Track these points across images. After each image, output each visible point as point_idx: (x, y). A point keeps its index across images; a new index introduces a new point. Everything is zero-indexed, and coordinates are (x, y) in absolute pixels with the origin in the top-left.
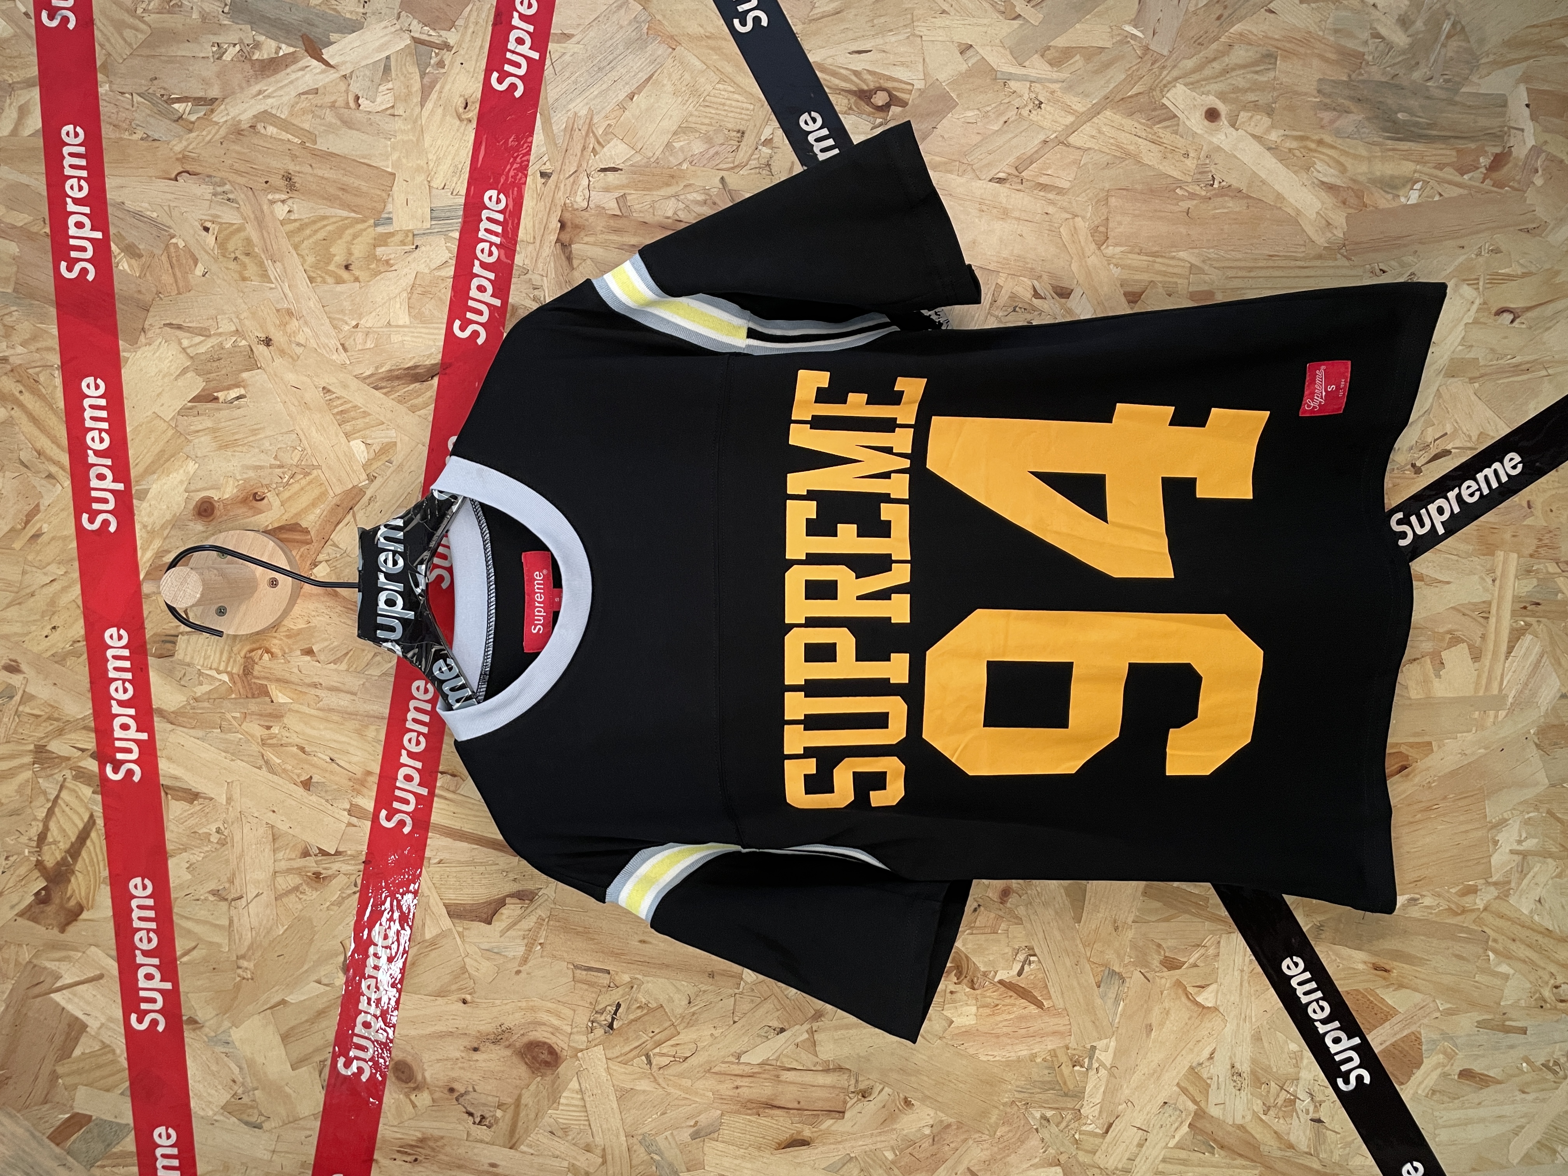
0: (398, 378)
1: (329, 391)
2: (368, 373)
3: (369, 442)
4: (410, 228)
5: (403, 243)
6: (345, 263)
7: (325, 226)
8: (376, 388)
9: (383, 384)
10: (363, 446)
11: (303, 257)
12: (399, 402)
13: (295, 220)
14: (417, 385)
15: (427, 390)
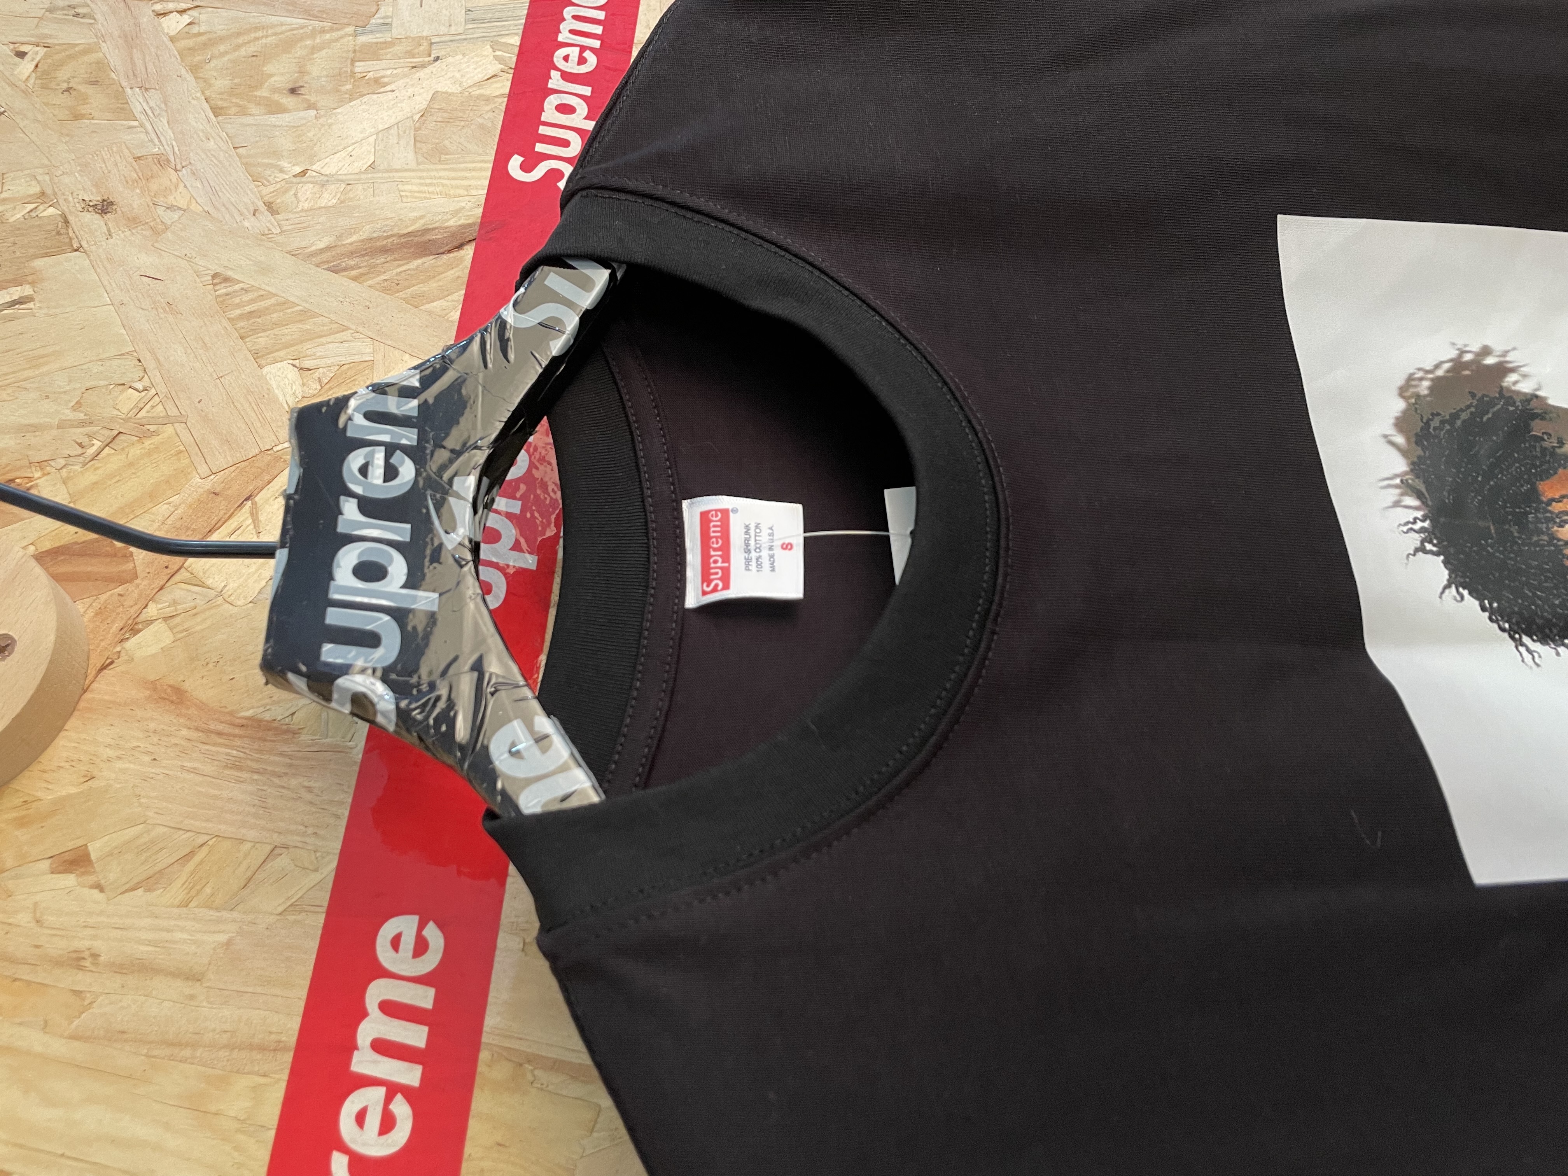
0: (385, 250)
1: (227, 280)
2: (321, 245)
3: (307, 364)
4: (425, 34)
5: (410, 54)
6: (291, 86)
7: (257, 39)
8: (335, 270)
9: (352, 263)
10: (292, 374)
11: (205, 80)
12: (385, 290)
13: (200, 34)
14: (429, 261)
15: (450, 266)
